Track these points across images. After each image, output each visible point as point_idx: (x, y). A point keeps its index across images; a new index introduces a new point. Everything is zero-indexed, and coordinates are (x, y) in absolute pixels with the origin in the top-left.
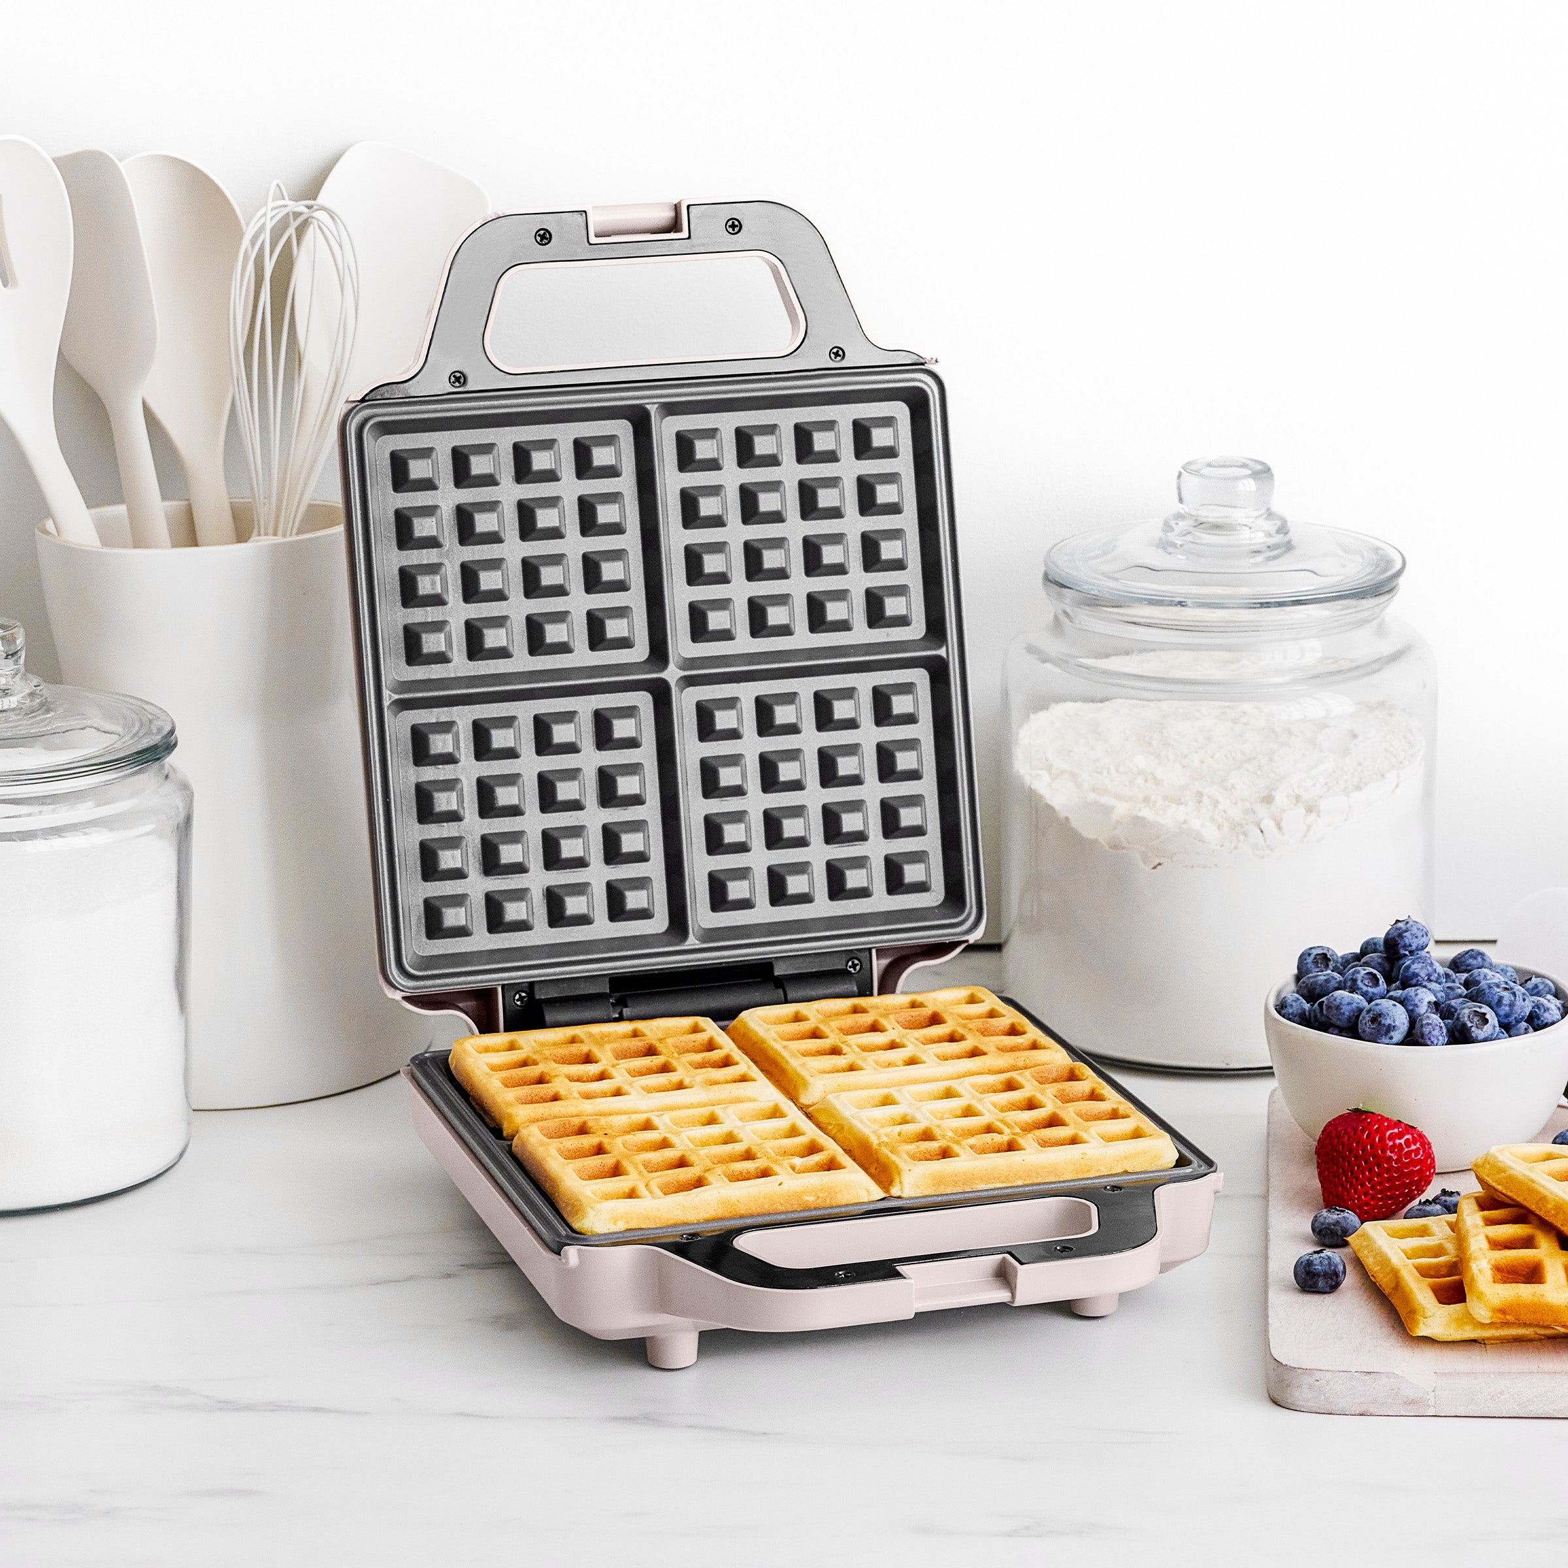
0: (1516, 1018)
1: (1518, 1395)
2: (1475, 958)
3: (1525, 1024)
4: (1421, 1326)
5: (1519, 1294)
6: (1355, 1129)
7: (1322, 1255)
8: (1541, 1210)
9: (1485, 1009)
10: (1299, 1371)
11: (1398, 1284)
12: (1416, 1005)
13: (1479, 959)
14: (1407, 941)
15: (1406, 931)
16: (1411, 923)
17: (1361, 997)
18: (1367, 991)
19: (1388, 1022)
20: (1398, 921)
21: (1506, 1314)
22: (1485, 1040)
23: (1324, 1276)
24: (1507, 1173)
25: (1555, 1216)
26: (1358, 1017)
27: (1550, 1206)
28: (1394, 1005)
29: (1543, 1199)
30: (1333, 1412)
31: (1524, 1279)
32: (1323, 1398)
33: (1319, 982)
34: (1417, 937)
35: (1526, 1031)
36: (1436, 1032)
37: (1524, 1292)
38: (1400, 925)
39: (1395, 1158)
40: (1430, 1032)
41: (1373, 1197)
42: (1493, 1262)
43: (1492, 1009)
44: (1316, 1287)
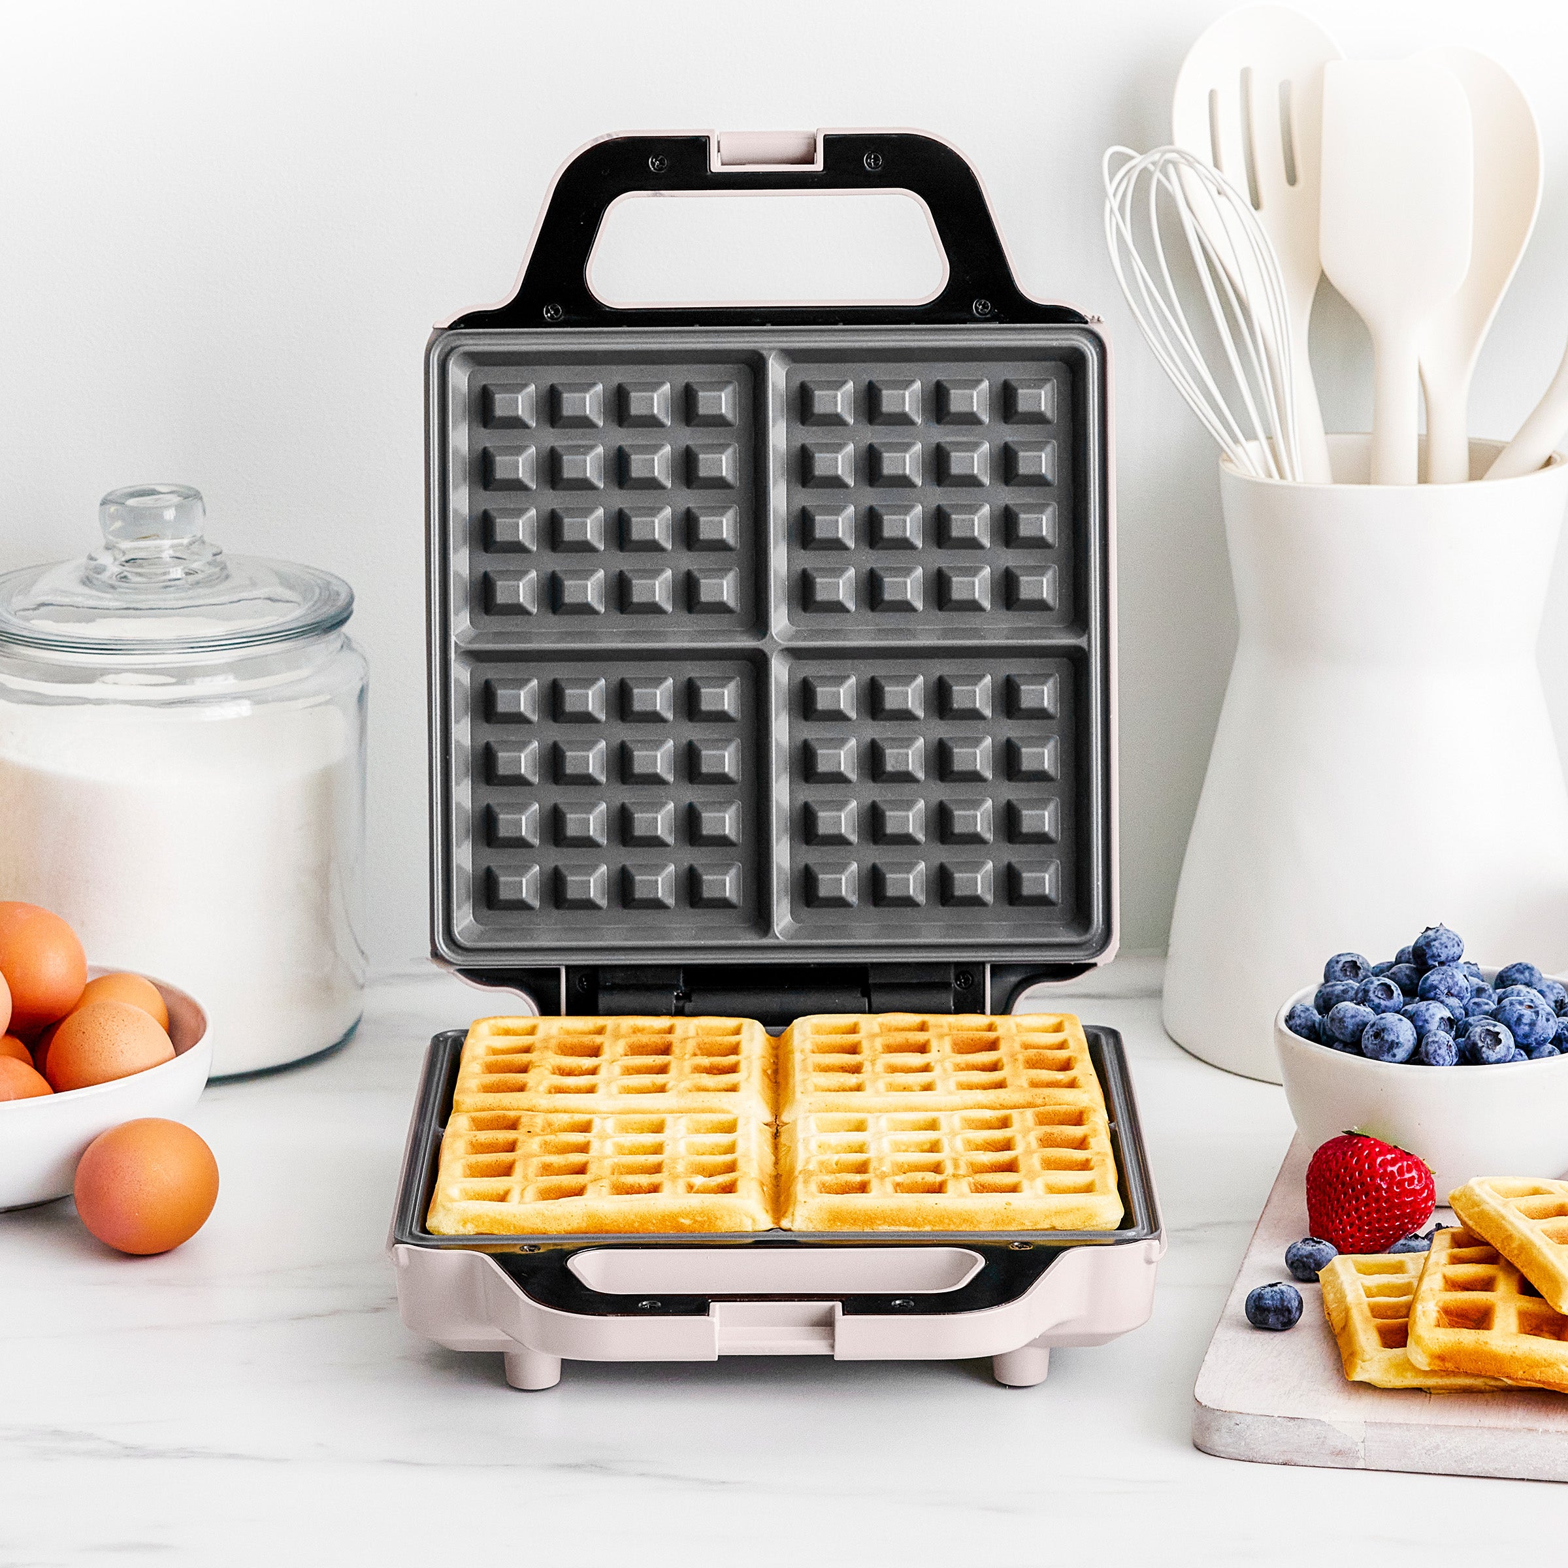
0: (1536, 1039)
1: (1456, 1451)
2: (1522, 973)
3: (1551, 1046)
4: (1358, 1369)
5: (1461, 1340)
6: (1345, 1154)
7: (1275, 1288)
8: (1505, 1249)
9: (1501, 1028)
10: (1218, 1413)
11: (1346, 1326)
12: (1426, 1021)
13: (1527, 974)
14: (1435, 950)
15: (1435, 940)
16: (1440, 932)
17: (1369, 1010)
18: (1379, 1004)
19: (1392, 1037)
20: (1428, 929)
21: (1445, 1362)
22: (1498, 1062)
23: (1275, 1311)
24: (1481, 1208)
25: (1518, 1256)
26: (1362, 1031)
27: (1514, 1245)
28: (1401, 1020)
29: (1510, 1237)
30: (1254, 1460)
31: (1474, 1325)
32: (1243, 1443)
33: (1336, 992)
34: (1446, 947)
35: (1551, 1054)
36: (1443, 1051)
37: (1468, 1337)
38: (1430, 933)
39: (1385, 1187)
40: (1435, 1051)
41: (1360, 1229)
42: (1441, 1304)
43: (1509, 1027)
44: (1266, 1324)
